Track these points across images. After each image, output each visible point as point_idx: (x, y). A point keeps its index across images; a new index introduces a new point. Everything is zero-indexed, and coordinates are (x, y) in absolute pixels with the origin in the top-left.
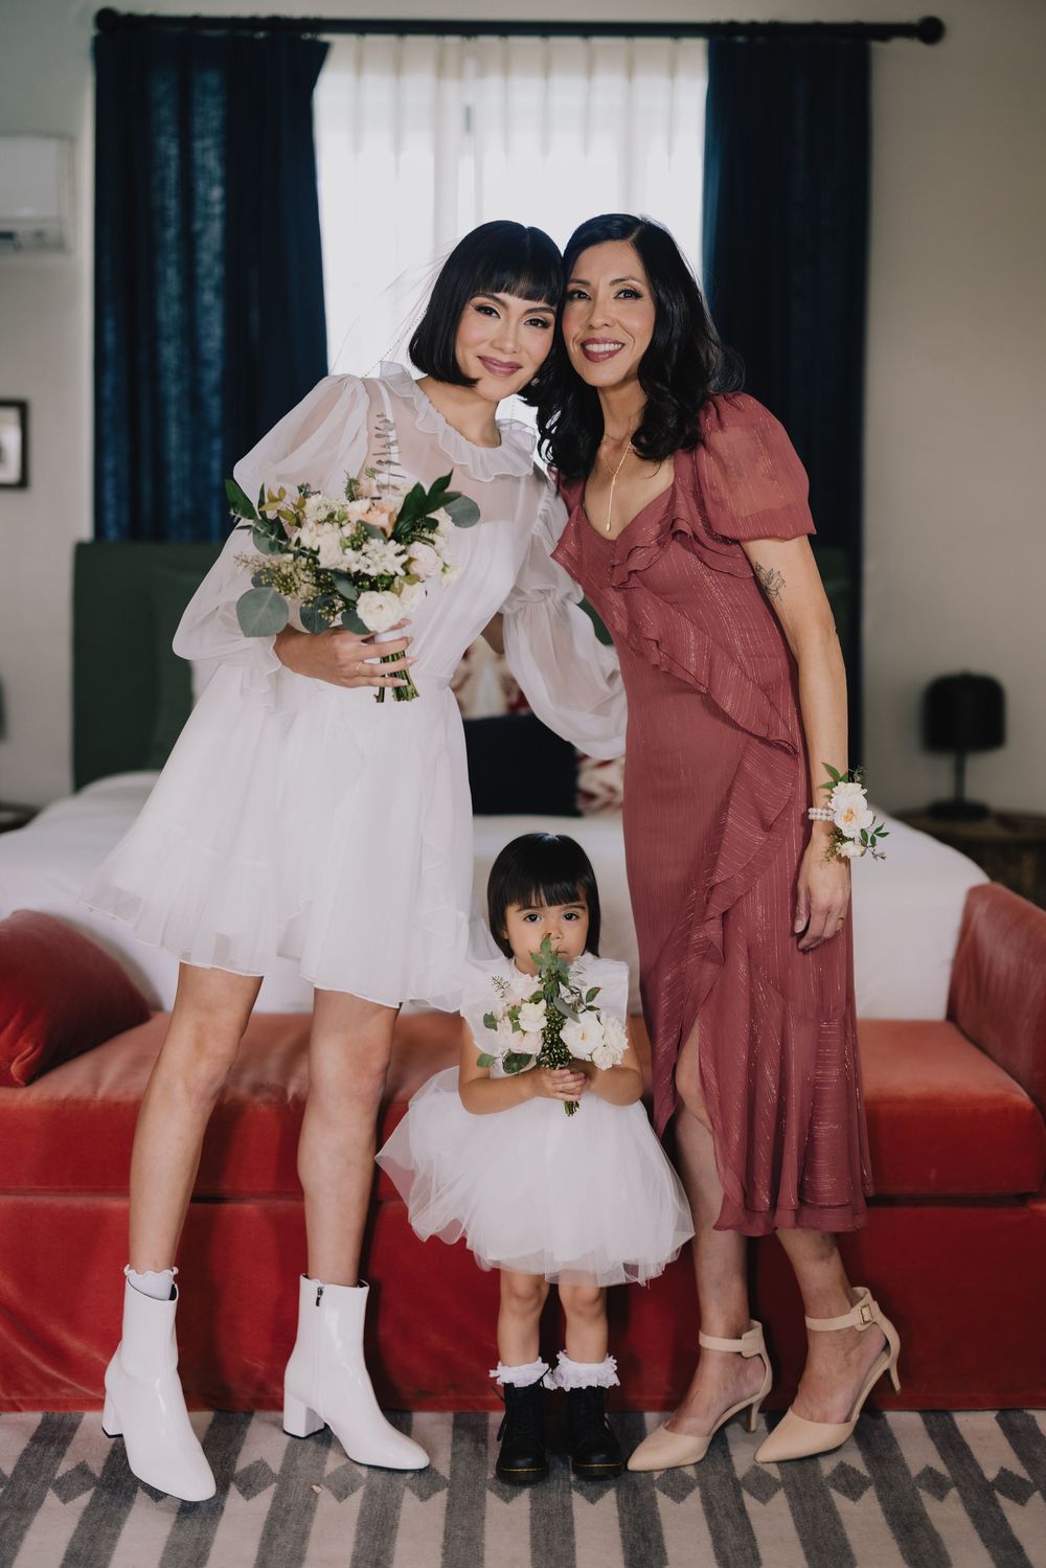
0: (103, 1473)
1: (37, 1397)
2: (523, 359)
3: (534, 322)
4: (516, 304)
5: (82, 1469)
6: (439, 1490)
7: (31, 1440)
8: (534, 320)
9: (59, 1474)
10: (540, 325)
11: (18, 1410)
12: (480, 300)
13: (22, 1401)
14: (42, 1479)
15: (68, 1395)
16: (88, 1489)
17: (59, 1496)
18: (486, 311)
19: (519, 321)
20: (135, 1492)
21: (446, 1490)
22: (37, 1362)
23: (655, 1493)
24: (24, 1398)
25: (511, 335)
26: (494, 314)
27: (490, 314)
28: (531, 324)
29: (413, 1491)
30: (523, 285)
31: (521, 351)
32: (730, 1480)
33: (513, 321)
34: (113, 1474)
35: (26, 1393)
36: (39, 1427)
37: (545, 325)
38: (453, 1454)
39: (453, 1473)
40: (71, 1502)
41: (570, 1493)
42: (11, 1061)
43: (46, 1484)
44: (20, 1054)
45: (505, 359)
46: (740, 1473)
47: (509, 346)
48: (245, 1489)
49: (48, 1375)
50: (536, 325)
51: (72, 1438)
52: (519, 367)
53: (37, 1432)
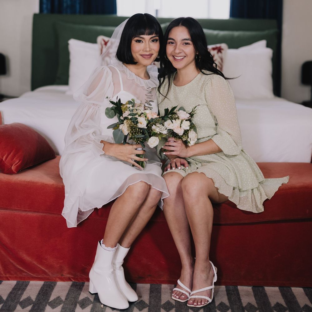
0: (36, 300)
1: (15, 276)
2: (153, 52)
3: (153, 41)
4: (147, 37)
5: (29, 299)
6: (145, 308)
7: (13, 289)
8: (153, 40)
9: (21, 300)
10: (155, 41)
11: (9, 280)
12: (136, 39)
13: (10, 277)
14: (16, 301)
15: (25, 275)
16: (31, 305)
17: (21, 307)
18: (139, 41)
19: (149, 41)
20: (46, 306)
21: (148, 308)
22: (15, 264)
23: (216, 310)
24: (11, 276)
25: (148, 46)
26: (141, 42)
27: (140, 42)
28: (153, 42)
29: (137, 308)
30: (147, 31)
31: (152, 50)
32: (241, 307)
33: (147, 42)
34: (39, 300)
35: (11, 274)
36: (15, 285)
37: (157, 40)
38: (150, 297)
39: (150, 302)
40: (25, 309)
41: (188, 310)
42: (12, 166)
43: (17, 303)
44: (14, 163)
45: (148, 53)
46: (244, 305)
47: (148, 49)
48: (82, 306)
49: (19, 268)
50: (154, 41)
51: (26, 289)
52: (152, 55)
53: (15, 287)
